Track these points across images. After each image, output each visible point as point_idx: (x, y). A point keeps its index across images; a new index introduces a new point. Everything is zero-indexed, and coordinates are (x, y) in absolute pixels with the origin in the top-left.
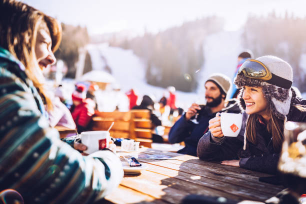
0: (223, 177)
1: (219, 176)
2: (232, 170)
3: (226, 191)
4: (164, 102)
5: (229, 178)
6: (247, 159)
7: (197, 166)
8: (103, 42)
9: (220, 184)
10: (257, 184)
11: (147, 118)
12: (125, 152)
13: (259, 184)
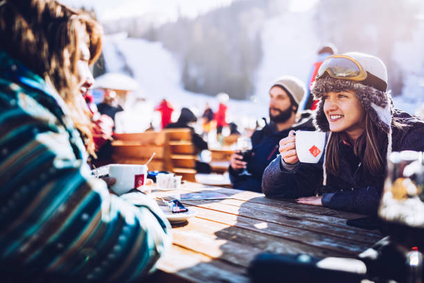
0: (299, 222)
1: (293, 221)
2: (310, 210)
3: (305, 241)
4: (209, 115)
5: (306, 223)
6: (331, 195)
7: (262, 207)
8: (118, 31)
9: (296, 231)
10: (345, 230)
11: (188, 140)
12: (161, 191)
13: (347, 229)
